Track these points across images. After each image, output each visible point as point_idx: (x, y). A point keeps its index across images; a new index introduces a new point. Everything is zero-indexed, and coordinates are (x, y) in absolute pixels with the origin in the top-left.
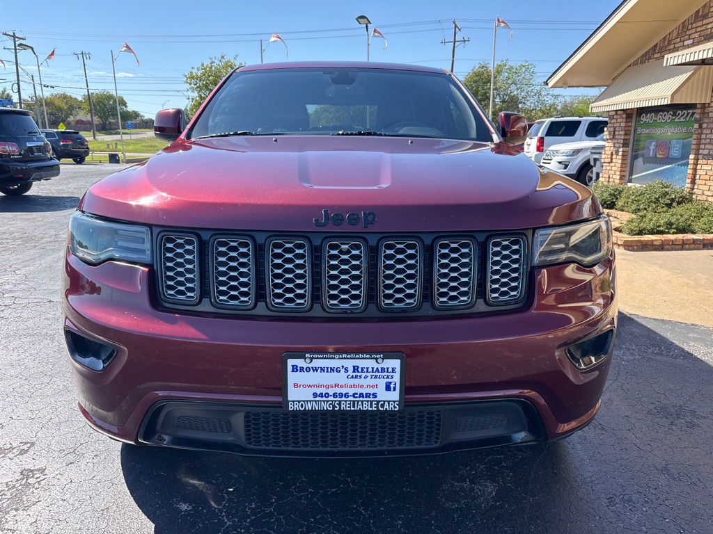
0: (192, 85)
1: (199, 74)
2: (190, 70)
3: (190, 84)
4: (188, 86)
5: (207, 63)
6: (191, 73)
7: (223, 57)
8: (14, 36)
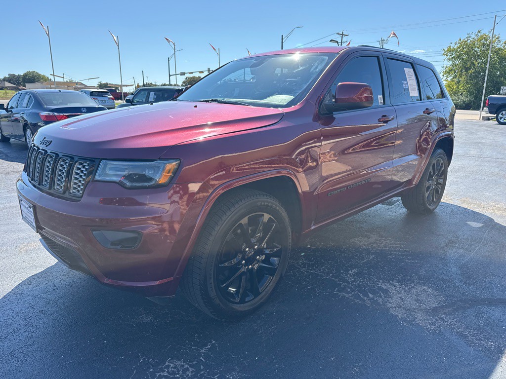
0: (448, 56)
1: (456, 48)
2: (449, 45)
3: (447, 56)
4: (445, 57)
5: (464, 38)
6: (450, 47)
7: (479, 32)
8: (342, 34)
